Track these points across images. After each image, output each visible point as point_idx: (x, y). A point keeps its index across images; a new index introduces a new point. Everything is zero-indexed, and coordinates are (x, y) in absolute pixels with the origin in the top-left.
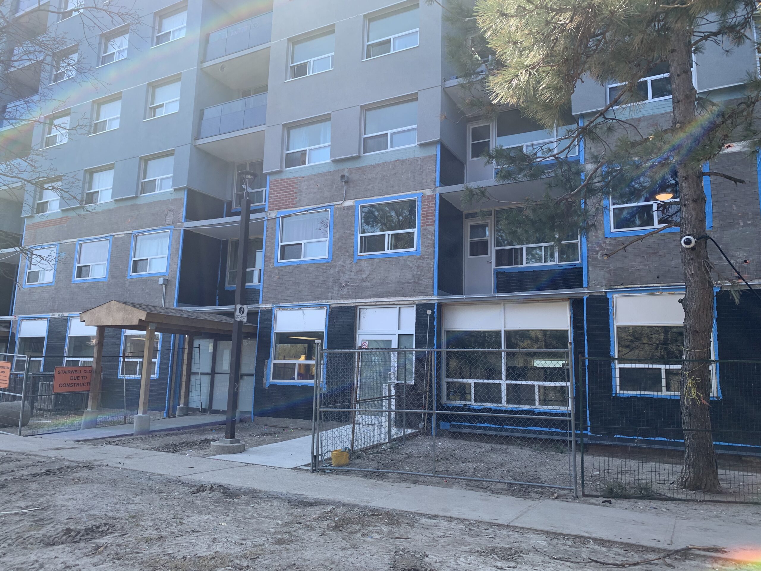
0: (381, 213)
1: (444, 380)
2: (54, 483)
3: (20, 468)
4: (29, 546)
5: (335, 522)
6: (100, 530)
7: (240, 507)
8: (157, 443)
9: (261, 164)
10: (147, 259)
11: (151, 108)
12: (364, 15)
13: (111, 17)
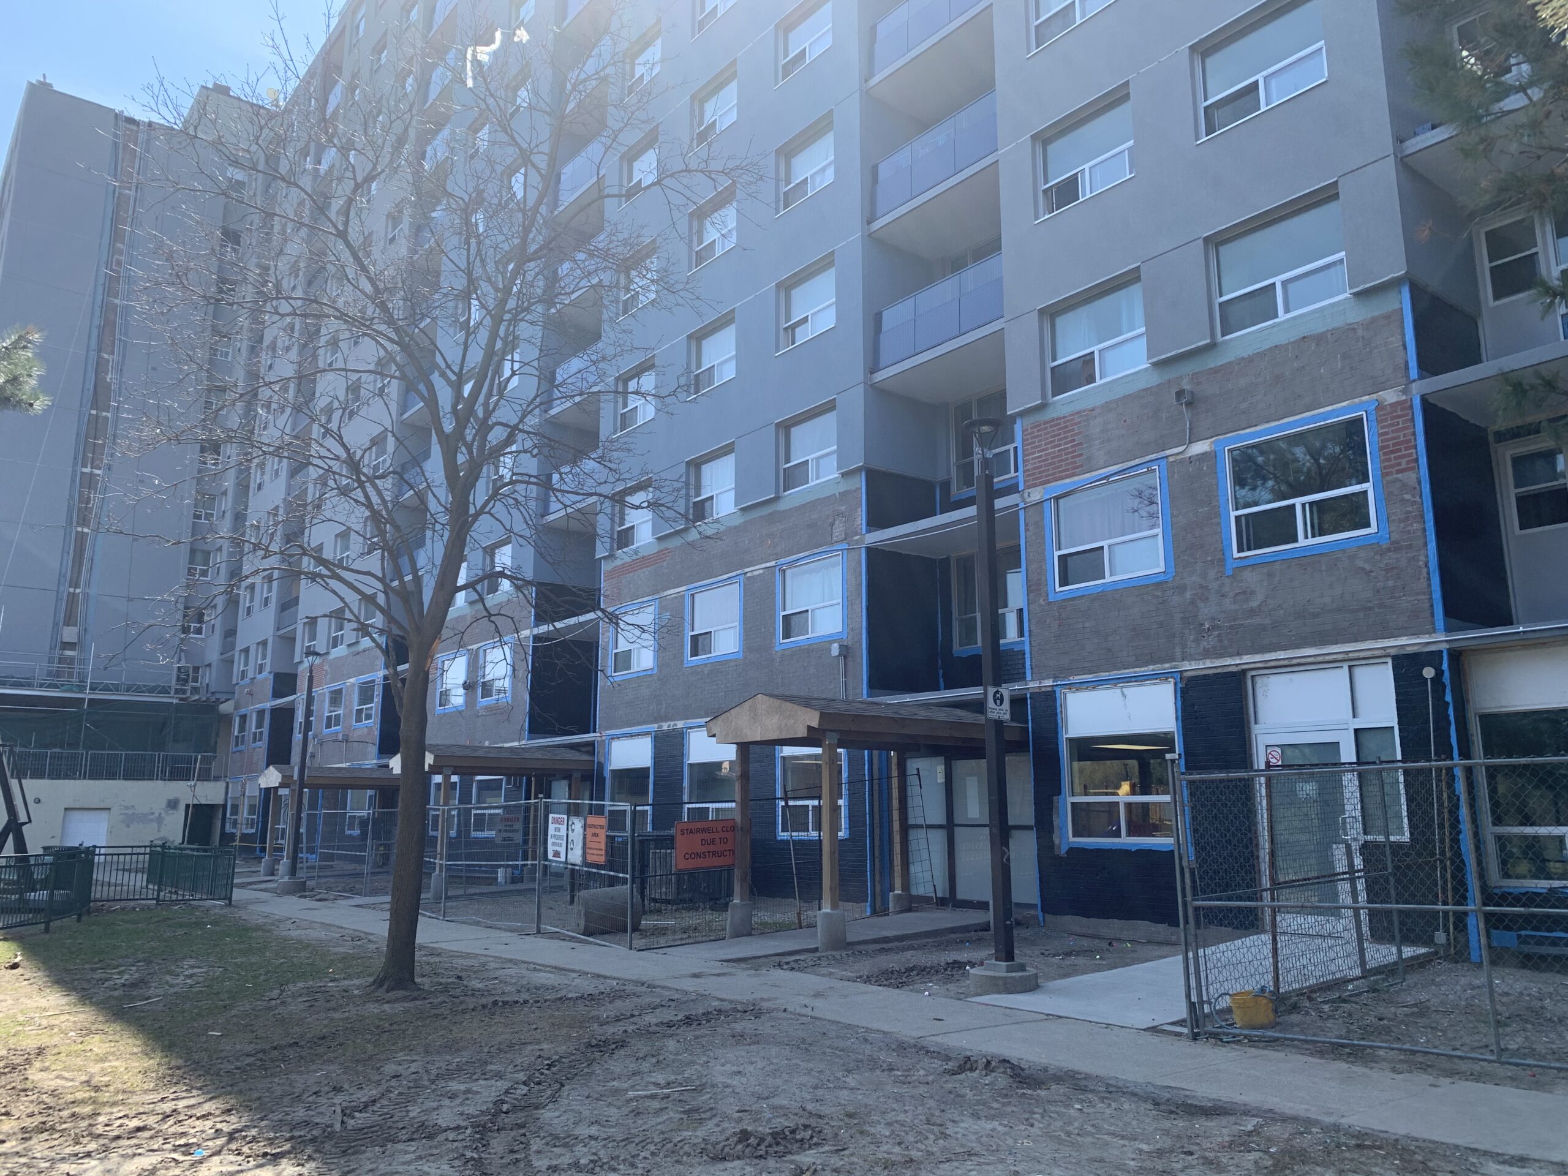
0: (1272, 457)
1: (1490, 831)
2: (704, 1041)
3: (643, 1010)
4: (685, 1158)
5: (1271, 1155)
6: (798, 1137)
7: (1053, 1109)
8: (865, 966)
9: (1000, 397)
10: (807, 611)
11: (786, 329)
12: (1190, 47)
13: (712, 179)
